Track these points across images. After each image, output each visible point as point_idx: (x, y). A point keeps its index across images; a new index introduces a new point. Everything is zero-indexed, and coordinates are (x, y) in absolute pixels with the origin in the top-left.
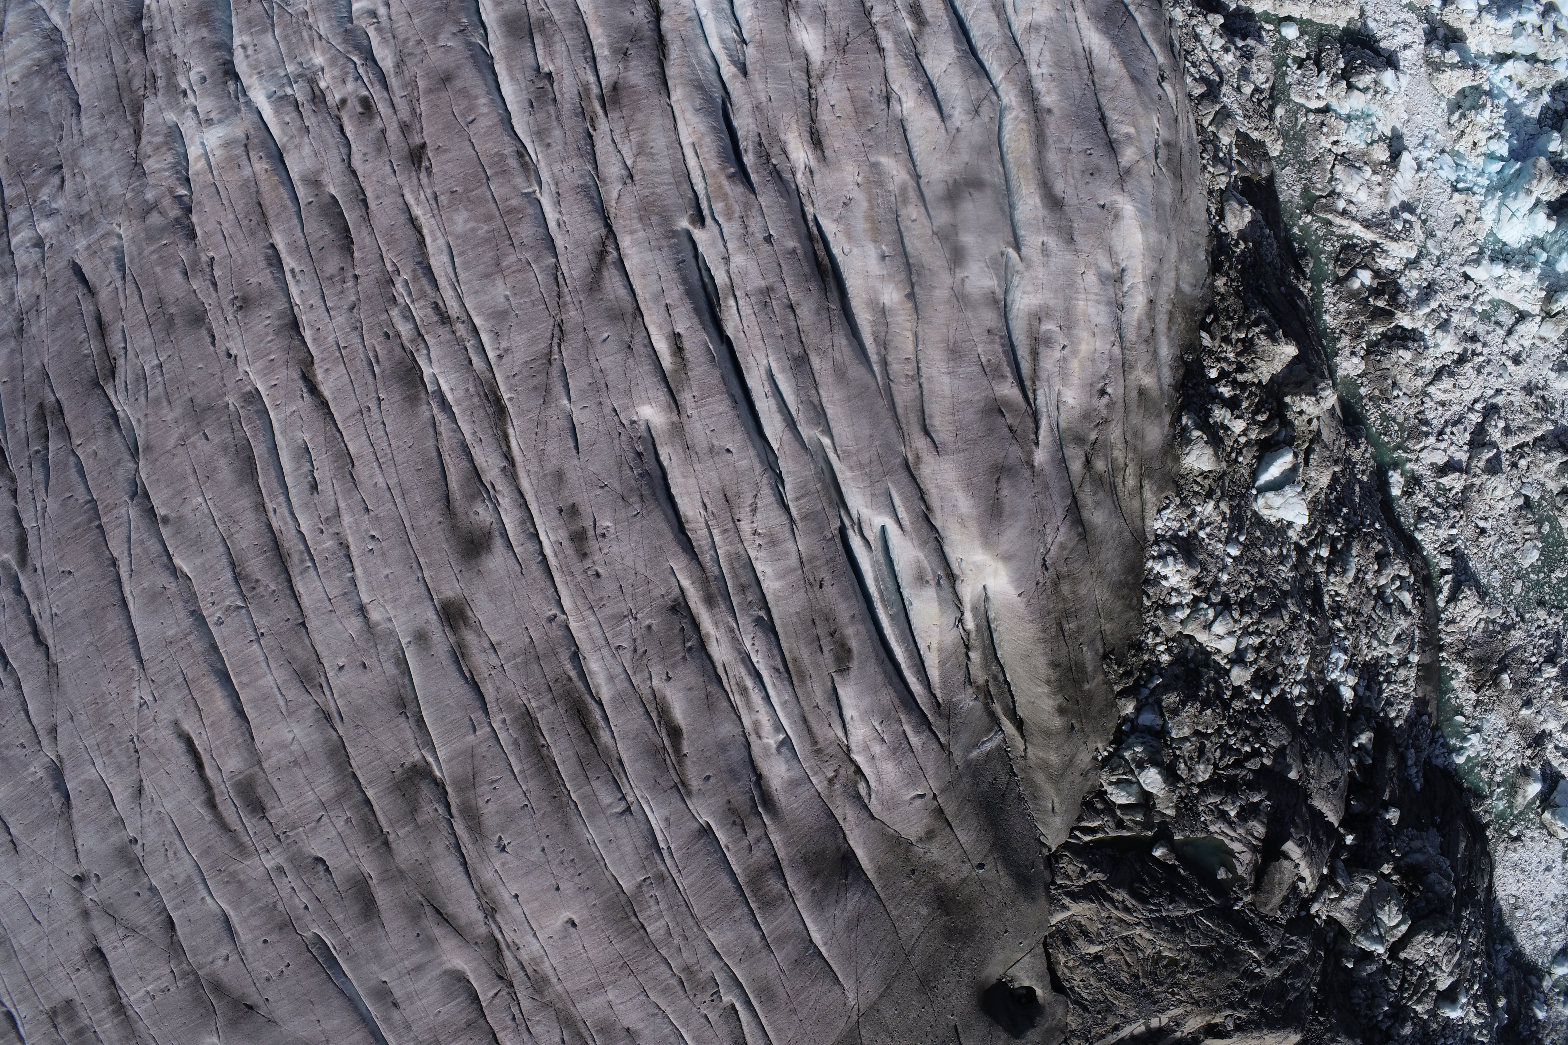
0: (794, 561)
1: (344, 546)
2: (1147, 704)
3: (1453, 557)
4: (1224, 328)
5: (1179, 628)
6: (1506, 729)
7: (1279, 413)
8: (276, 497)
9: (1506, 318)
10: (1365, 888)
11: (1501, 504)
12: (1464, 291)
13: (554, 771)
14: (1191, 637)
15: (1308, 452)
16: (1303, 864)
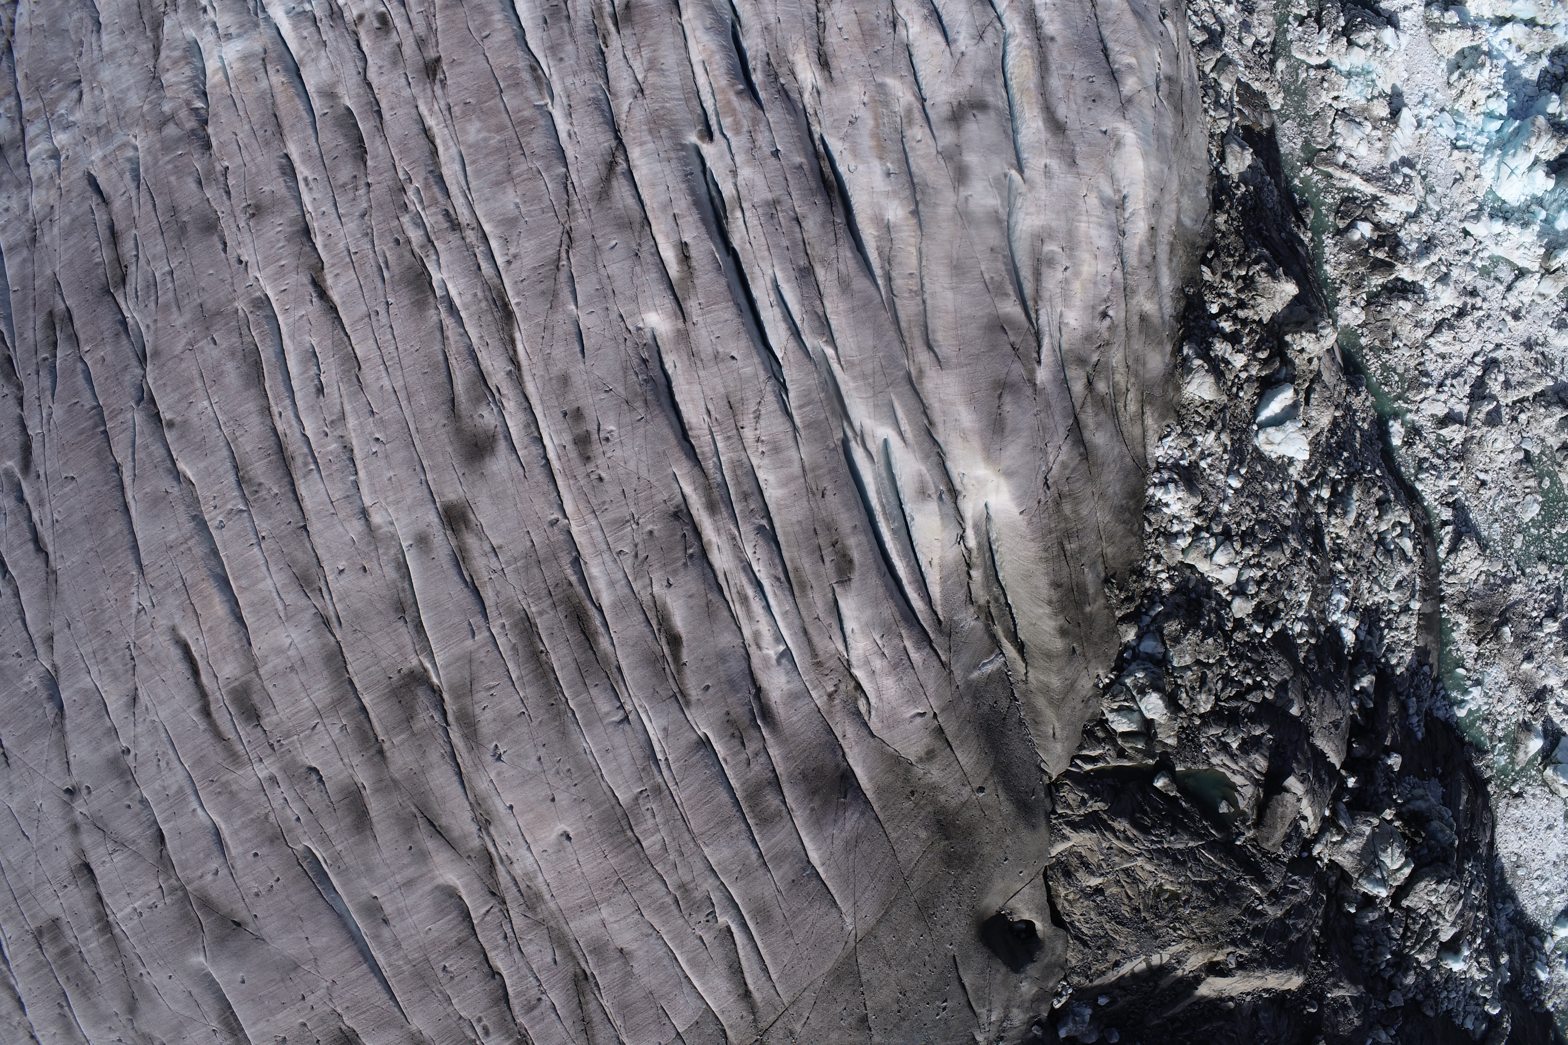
0: (796, 469)
1: (348, 449)
2: (1148, 631)
3: (1454, 509)
4: (1225, 264)
5: (1180, 557)
6: (1507, 683)
7: (1280, 351)
8: (282, 400)
9: (1506, 275)
10: (1367, 830)
11: (1502, 457)
12: (1464, 247)
13: (552, 677)
14: (1192, 567)
15: (1309, 392)
16: (1305, 802)
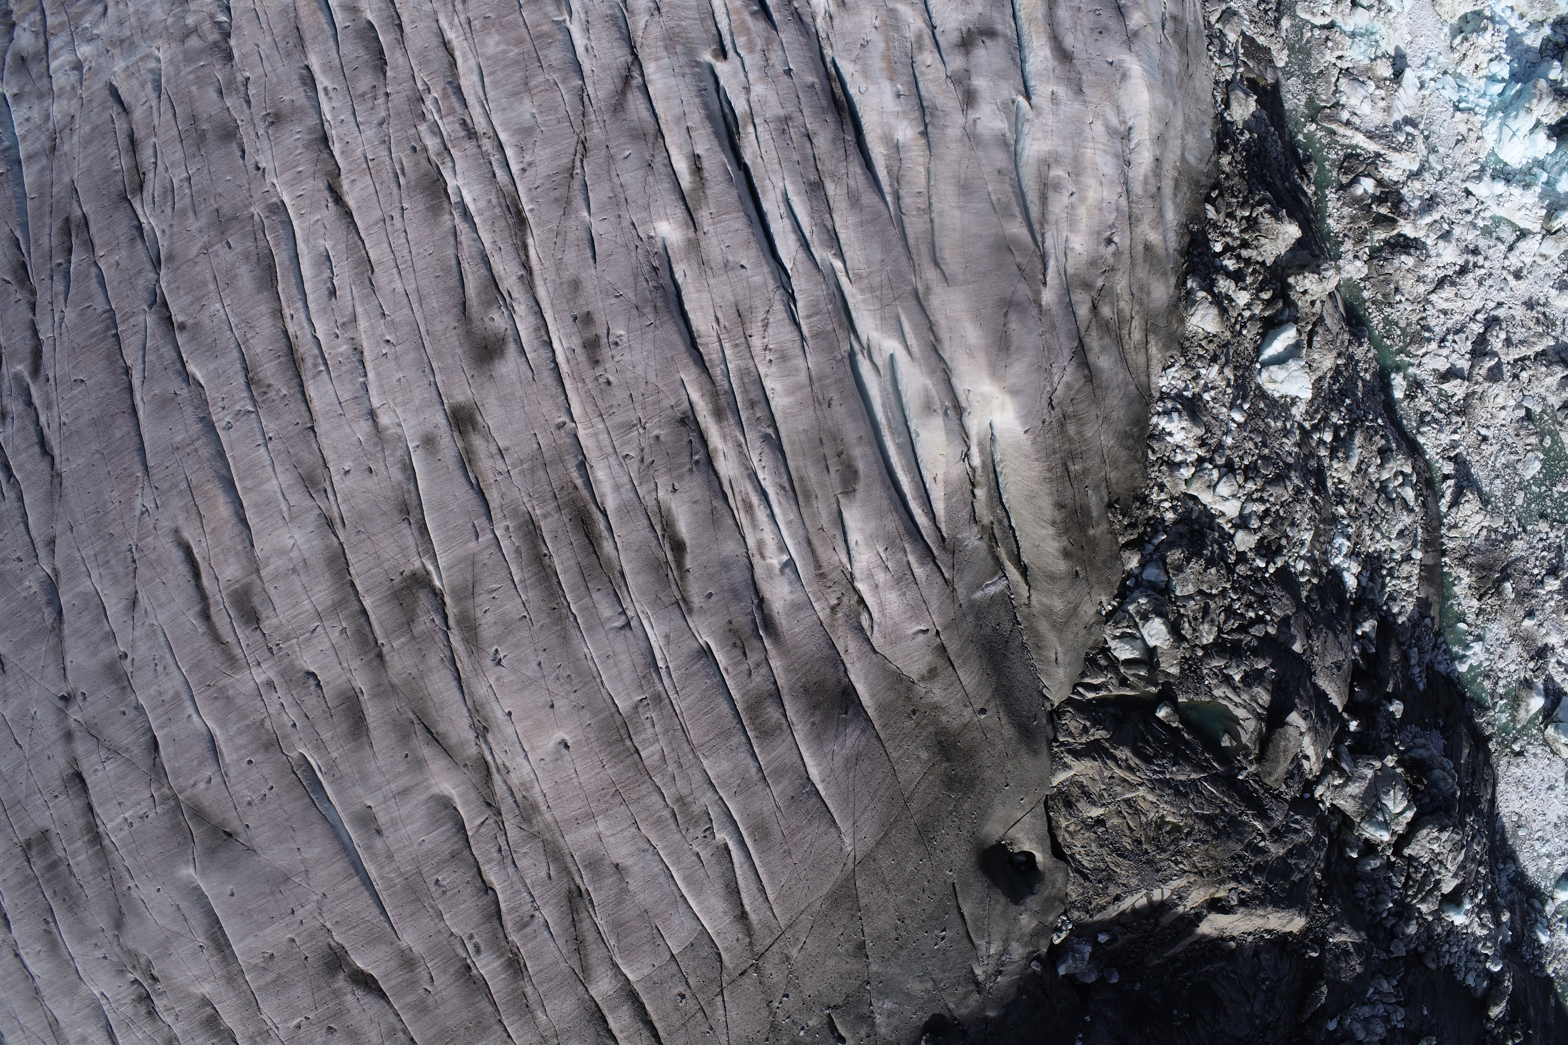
0: (803, 377)
1: (358, 351)
2: (1151, 560)
3: (1456, 463)
4: (1229, 205)
5: (1183, 487)
6: (1508, 640)
7: (1283, 292)
8: (294, 302)
9: (1509, 236)
10: (1369, 773)
11: (1503, 413)
12: (1466, 206)
13: (555, 581)
14: (1195, 498)
15: (1311, 334)
16: (1307, 741)
